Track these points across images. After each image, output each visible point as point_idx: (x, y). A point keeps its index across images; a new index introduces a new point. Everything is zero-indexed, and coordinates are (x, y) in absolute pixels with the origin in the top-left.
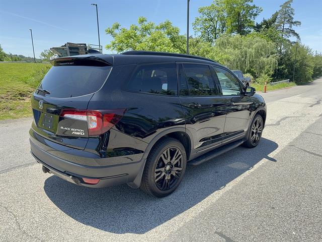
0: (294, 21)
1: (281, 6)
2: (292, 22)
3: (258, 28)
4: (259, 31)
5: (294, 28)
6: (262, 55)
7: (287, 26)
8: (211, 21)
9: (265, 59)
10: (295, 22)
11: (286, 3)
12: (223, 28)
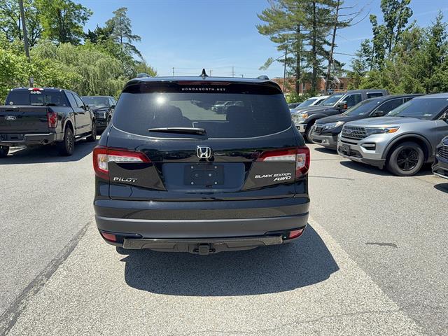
0: (132, 35)
1: (114, 13)
2: (131, 36)
3: (92, 37)
4: (96, 42)
5: (134, 43)
6: (109, 76)
7: (125, 40)
8: (9, 15)
9: (114, 82)
10: (134, 37)
11: (120, 10)
12: (33, 29)
